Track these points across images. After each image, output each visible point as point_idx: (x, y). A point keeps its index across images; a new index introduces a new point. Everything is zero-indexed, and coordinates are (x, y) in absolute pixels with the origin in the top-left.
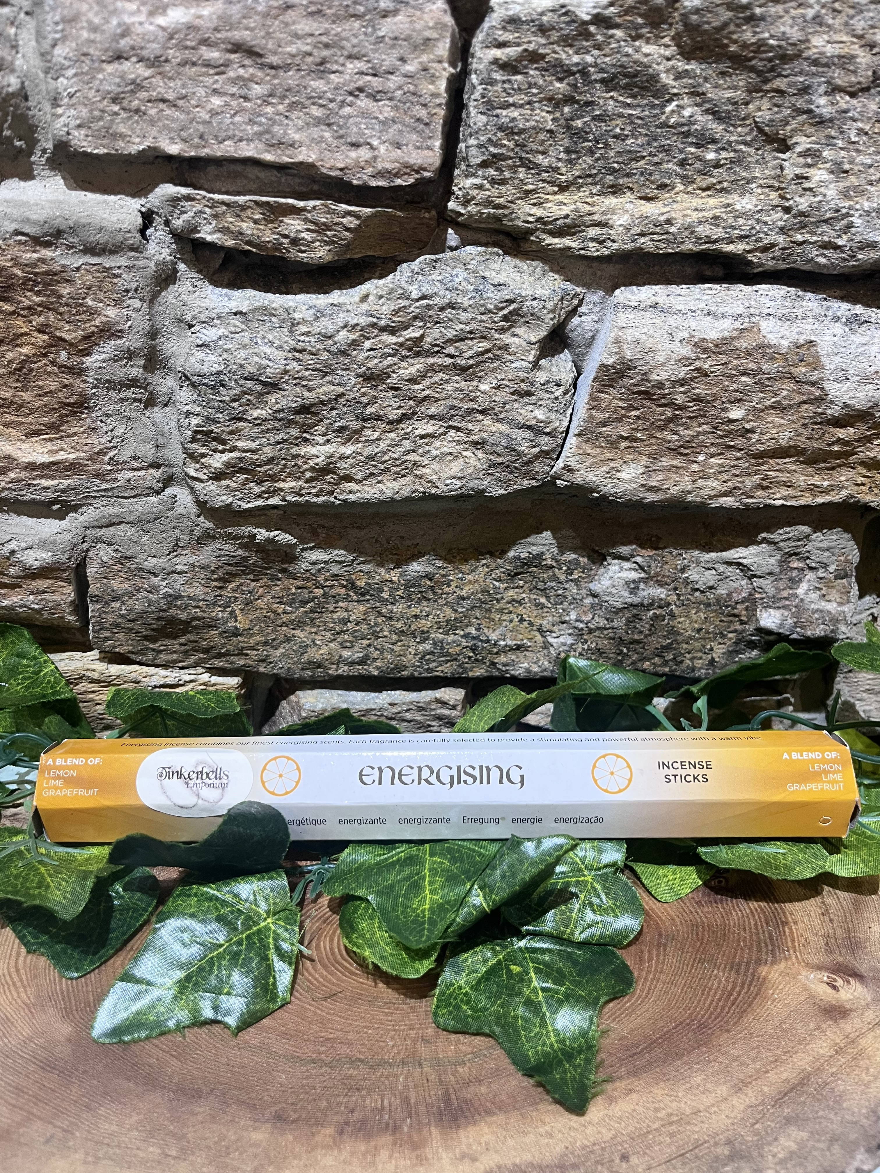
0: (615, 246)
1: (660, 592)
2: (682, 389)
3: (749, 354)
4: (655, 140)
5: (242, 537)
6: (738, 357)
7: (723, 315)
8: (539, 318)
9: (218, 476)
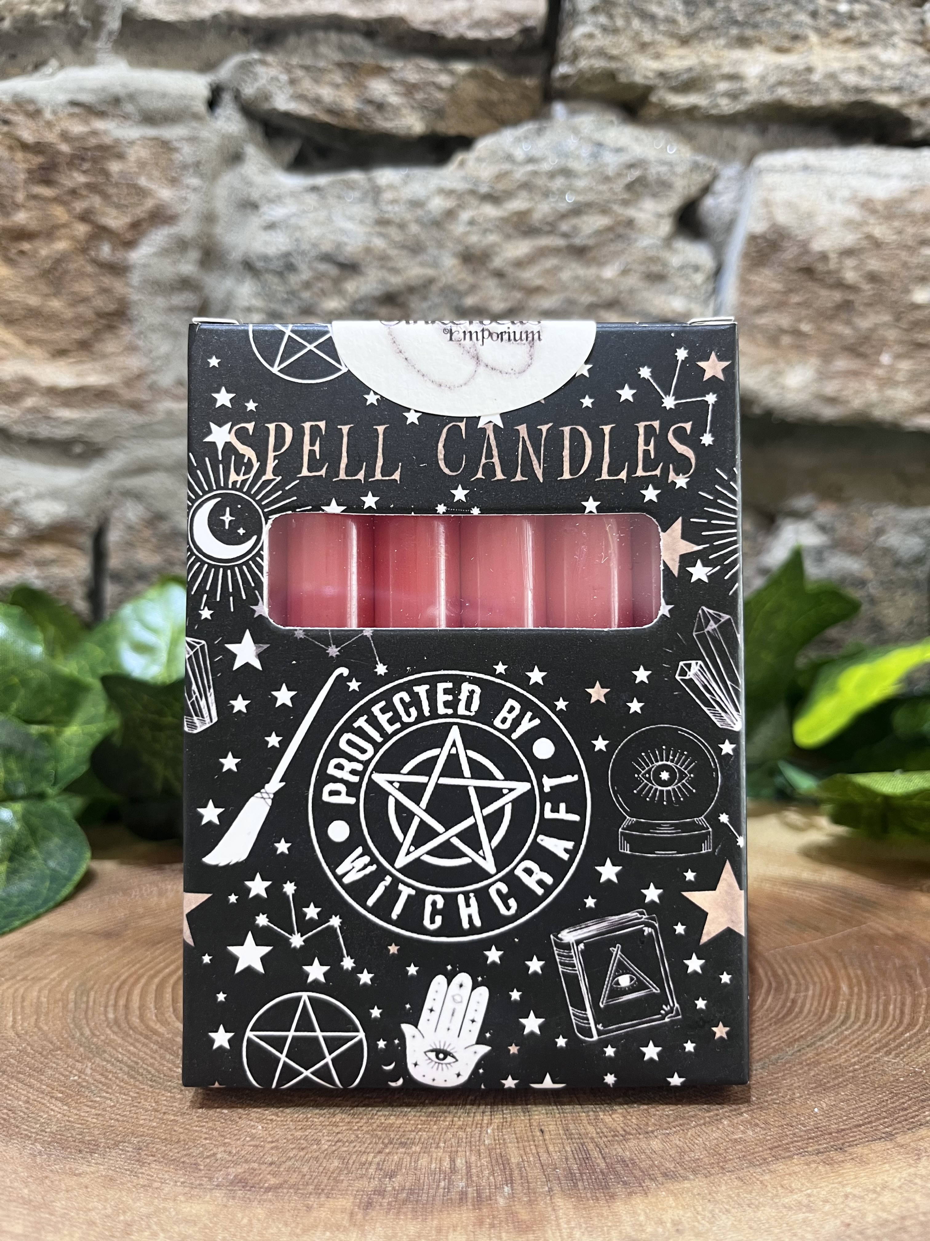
0: (748, 99)
1: (851, 564)
7: (888, 176)
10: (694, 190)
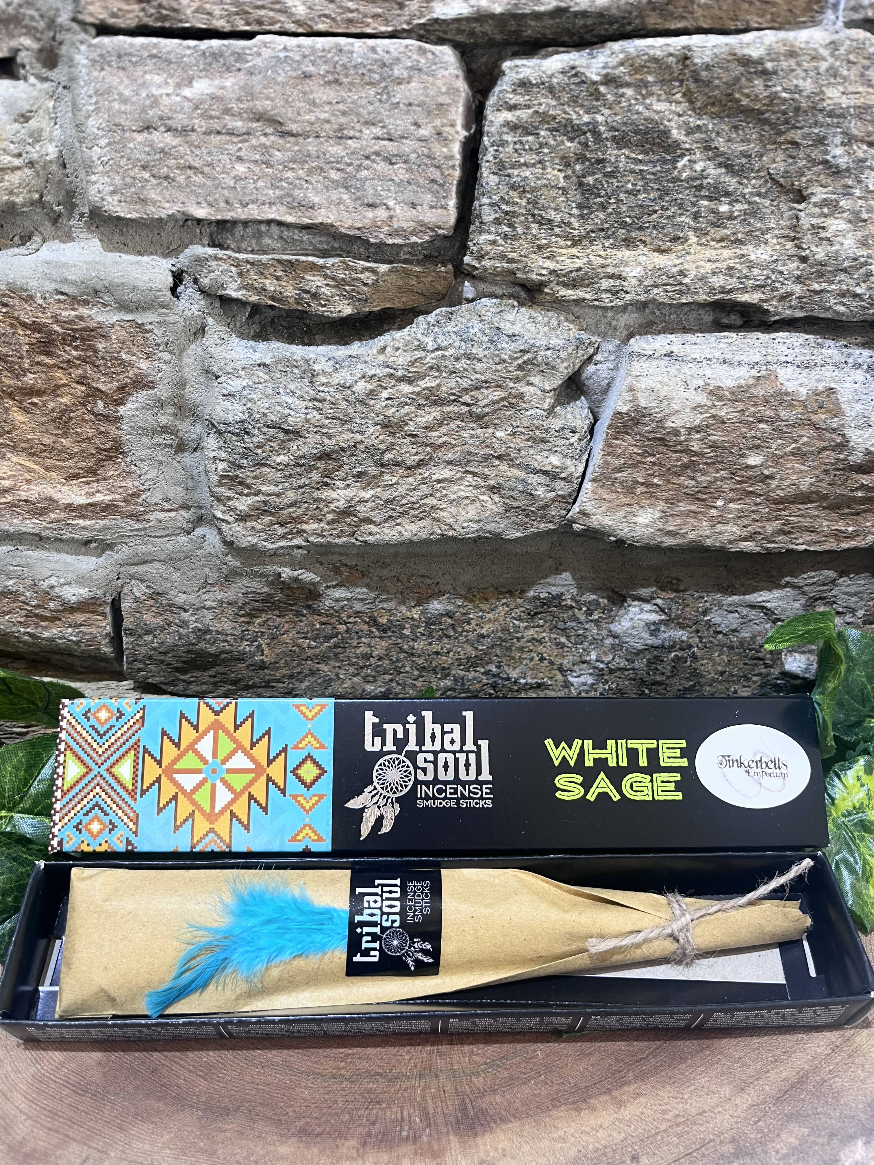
0: (628, 297)
1: (681, 635)
2: (698, 436)
3: (767, 401)
4: (667, 194)
5: (267, 576)
6: (755, 405)
7: (739, 363)
8: (553, 368)
9: (243, 518)
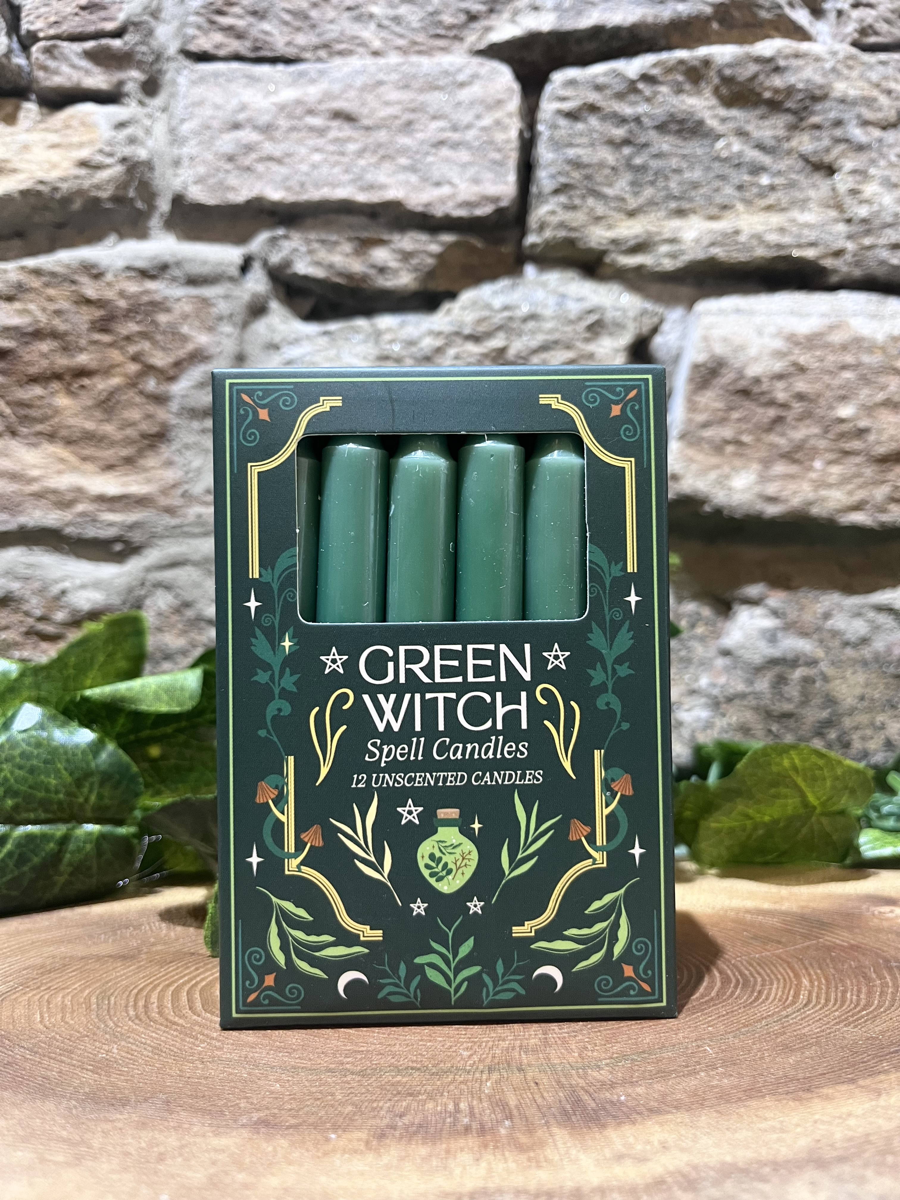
1: (802, 645)
2: (780, 385)
3: (844, 349)
7: (807, 314)
10: (645, 330)
